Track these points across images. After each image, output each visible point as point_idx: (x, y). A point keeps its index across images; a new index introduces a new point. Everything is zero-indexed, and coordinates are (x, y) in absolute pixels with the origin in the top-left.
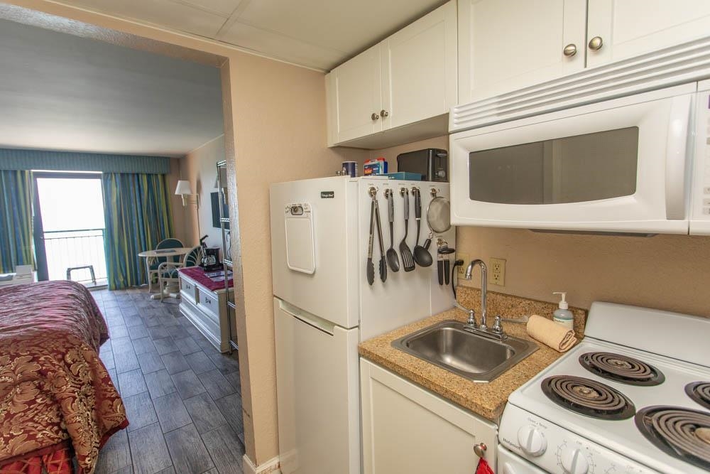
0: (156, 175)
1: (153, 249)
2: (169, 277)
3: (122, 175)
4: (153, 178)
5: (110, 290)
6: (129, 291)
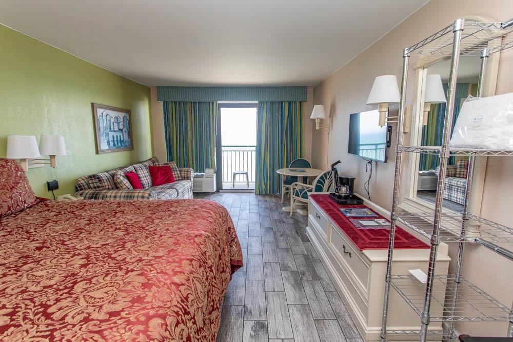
0: (295, 102)
1: (287, 167)
2: (299, 196)
3: (272, 103)
4: (293, 105)
5: (256, 194)
6: (268, 199)
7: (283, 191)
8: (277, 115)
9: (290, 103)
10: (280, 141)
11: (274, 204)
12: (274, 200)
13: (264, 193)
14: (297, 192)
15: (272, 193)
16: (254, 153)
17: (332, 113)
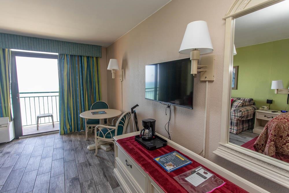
0: (93, 57)
1: (89, 109)
2: (103, 137)
3: (71, 56)
4: (91, 60)
5: (61, 135)
6: (72, 137)
7: (87, 129)
8: (78, 66)
9: (88, 57)
10: (81, 88)
11: (79, 143)
12: (78, 138)
13: (69, 132)
14: (101, 133)
15: (76, 131)
16: (58, 98)
17: (125, 65)
